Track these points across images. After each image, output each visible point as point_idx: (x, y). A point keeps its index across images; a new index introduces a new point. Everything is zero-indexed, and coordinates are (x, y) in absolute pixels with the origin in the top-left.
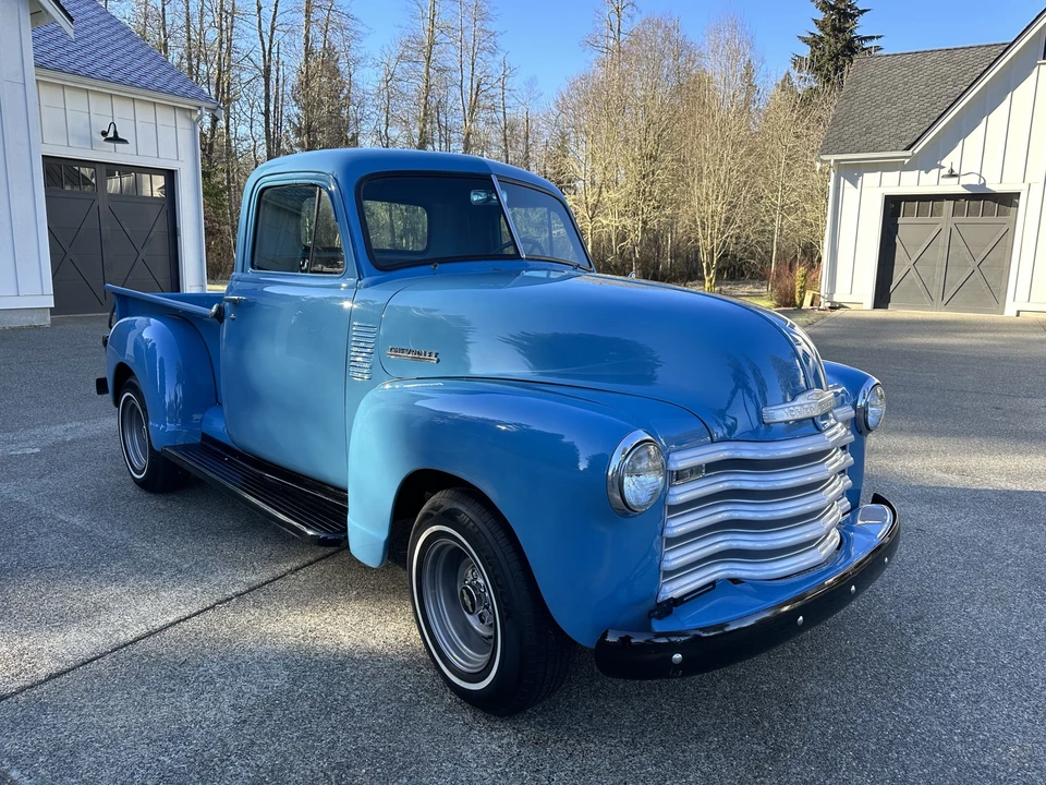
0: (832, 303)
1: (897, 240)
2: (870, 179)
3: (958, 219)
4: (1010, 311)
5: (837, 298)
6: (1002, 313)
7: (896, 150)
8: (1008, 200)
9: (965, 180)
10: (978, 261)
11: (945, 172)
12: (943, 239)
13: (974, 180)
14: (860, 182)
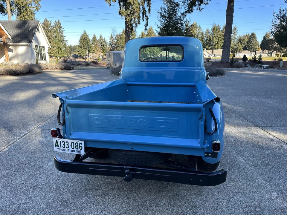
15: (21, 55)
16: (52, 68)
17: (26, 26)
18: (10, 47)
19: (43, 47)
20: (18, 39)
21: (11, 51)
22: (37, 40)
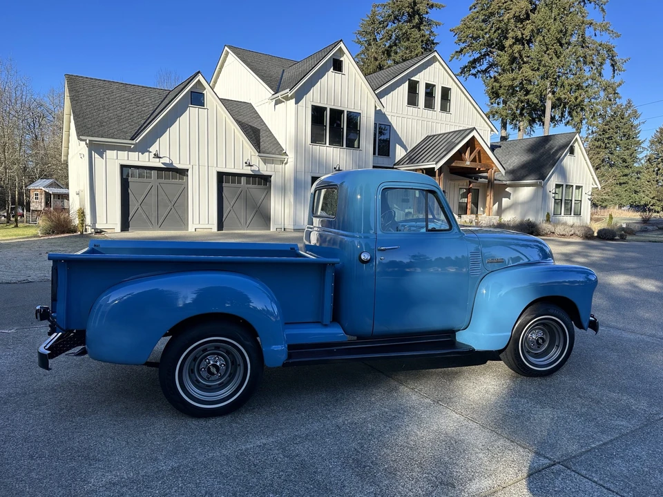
0: (95, 229)
1: (129, 191)
2: (110, 154)
3: (160, 180)
4: (191, 229)
5: (98, 226)
6: (188, 230)
7: (125, 139)
8: (183, 173)
9: (162, 160)
10: (173, 203)
11: (152, 155)
12: (154, 191)
13: (167, 161)
14: (104, 155)
15: (523, 203)
16: (564, 233)
17: (547, 146)
18: (507, 190)
19: (578, 187)
20: (523, 172)
21: (508, 195)
22: (563, 173)
